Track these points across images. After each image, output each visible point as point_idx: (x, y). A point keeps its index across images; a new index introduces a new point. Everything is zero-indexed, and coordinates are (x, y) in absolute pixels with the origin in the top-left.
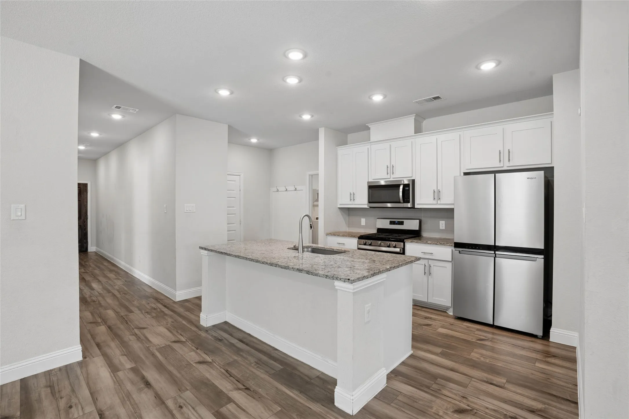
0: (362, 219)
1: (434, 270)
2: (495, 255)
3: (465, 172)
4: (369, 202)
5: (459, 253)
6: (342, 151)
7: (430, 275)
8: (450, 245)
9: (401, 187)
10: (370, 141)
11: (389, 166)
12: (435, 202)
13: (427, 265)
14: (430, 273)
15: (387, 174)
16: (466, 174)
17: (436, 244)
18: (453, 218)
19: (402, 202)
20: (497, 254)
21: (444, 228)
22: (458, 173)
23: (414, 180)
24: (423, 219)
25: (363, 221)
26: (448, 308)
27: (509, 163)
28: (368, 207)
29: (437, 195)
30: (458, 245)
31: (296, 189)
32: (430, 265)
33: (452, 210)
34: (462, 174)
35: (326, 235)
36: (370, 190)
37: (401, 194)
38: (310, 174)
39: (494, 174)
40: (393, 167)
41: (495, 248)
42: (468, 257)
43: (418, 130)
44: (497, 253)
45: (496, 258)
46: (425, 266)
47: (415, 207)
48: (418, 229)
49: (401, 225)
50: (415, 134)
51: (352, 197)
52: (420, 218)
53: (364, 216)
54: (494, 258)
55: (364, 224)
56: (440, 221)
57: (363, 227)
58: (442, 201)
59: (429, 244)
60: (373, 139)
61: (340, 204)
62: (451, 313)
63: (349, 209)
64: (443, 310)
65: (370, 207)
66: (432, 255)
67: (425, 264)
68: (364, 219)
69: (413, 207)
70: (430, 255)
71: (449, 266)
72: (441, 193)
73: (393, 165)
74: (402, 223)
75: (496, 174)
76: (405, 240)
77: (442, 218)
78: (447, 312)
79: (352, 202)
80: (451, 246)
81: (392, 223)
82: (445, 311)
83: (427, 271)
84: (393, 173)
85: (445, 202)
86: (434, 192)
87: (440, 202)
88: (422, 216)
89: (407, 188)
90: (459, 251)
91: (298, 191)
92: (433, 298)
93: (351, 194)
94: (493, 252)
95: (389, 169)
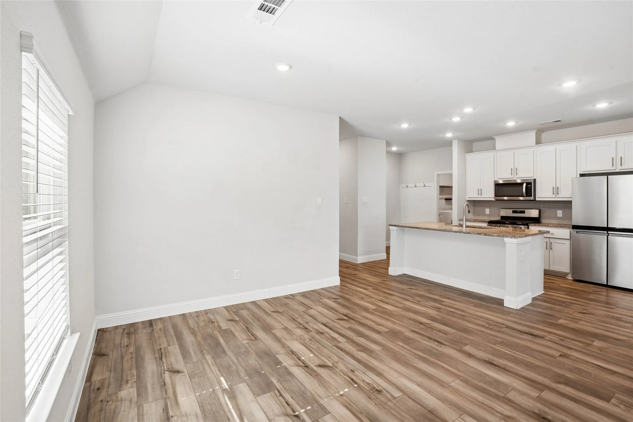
0: (487, 209)
1: (554, 246)
2: (608, 235)
3: (581, 173)
4: (496, 196)
5: (577, 233)
6: (470, 157)
7: (551, 250)
8: (568, 228)
9: (525, 185)
10: (495, 149)
11: (513, 169)
12: (553, 196)
13: (548, 242)
14: (551, 248)
15: (512, 175)
16: (582, 175)
17: (556, 227)
18: (571, 208)
19: (525, 196)
20: (609, 234)
21: (561, 216)
22: (575, 174)
23: (535, 179)
24: (542, 209)
25: (487, 211)
26: (567, 274)
27: (613, 168)
28: (494, 200)
29: (556, 190)
30: (575, 227)
31: (425, 185)
32: (551, 242)
33: (571, 202)
34: (579, 176)
35: (459, 221)
36: (496, 186)
37: (524, 190)
38: (438, 174)
39: (606, 176)
40: (517, 169)
41: (608, 229)
42: (583, 236)
43: (538, 142)
44: (609, 232)
45: (608, 236)
46: (547, 243)
47: (536, 200)
48: (538, 217)
49: (523, 213)
50: (536, 144)
51: (480, 192)
52: (539, 208)
53: (488, 207)
54: (606, 236)
55: (488, 213)
56: (558, 211)
57: (487, 215)
58: (560, 195)
59: (550, 226)
60: (497, 147)
61: (469, 198)
62: (570, 277)
63: (474, 201)
64: (562, 276)
65: (496, 200)
66: (553, 235)
67: (547, 242)
68: (489, 209)
69: (535, 200)
70: (551, 235)
71: (568, 243)
72: (559, 190)
73: (516, 168)
74: (524, 212)
75: (609, 176)
76: (529, 224)
77: (560, 208)
78: (566, 277)
79: (480, 196)
80: (570, 228)
81: (514, 212)
82: (564, 276)
83: (548, 247)
84: (517, 174)
85: (563, 196)
86: (554, 188)
87: (559, 195)
88: (541, 206)
89: (530, 186)
90: (577, 231)
91: (426, 187)
92: (554, 267)
93: (479, 190)
94: (606, 232)
95: (513, 171)
